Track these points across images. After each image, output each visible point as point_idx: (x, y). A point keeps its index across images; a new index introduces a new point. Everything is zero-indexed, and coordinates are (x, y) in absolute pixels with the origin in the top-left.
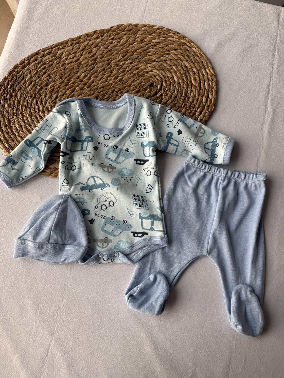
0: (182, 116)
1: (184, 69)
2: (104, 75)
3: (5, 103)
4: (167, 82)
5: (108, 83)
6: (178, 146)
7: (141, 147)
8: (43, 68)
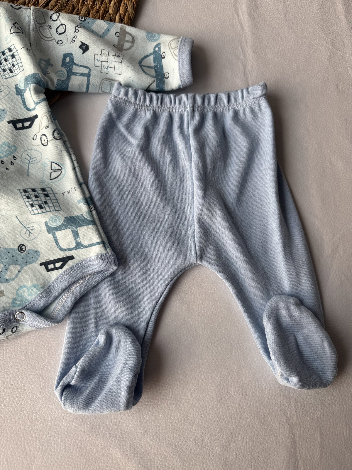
0: (82, 18)
6: (89, 75)
7: (17, 94)
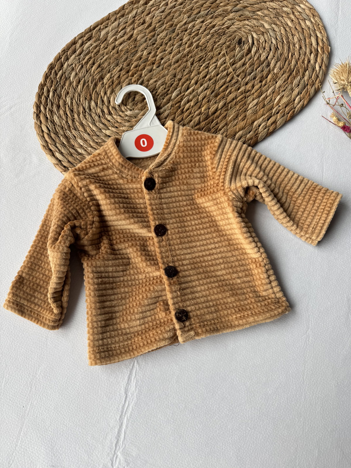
1: (273, 12)
2: (173, 45)
3: (53, 117)
4: (258, 33)
5: (183, 54)
8: (89, 58)
